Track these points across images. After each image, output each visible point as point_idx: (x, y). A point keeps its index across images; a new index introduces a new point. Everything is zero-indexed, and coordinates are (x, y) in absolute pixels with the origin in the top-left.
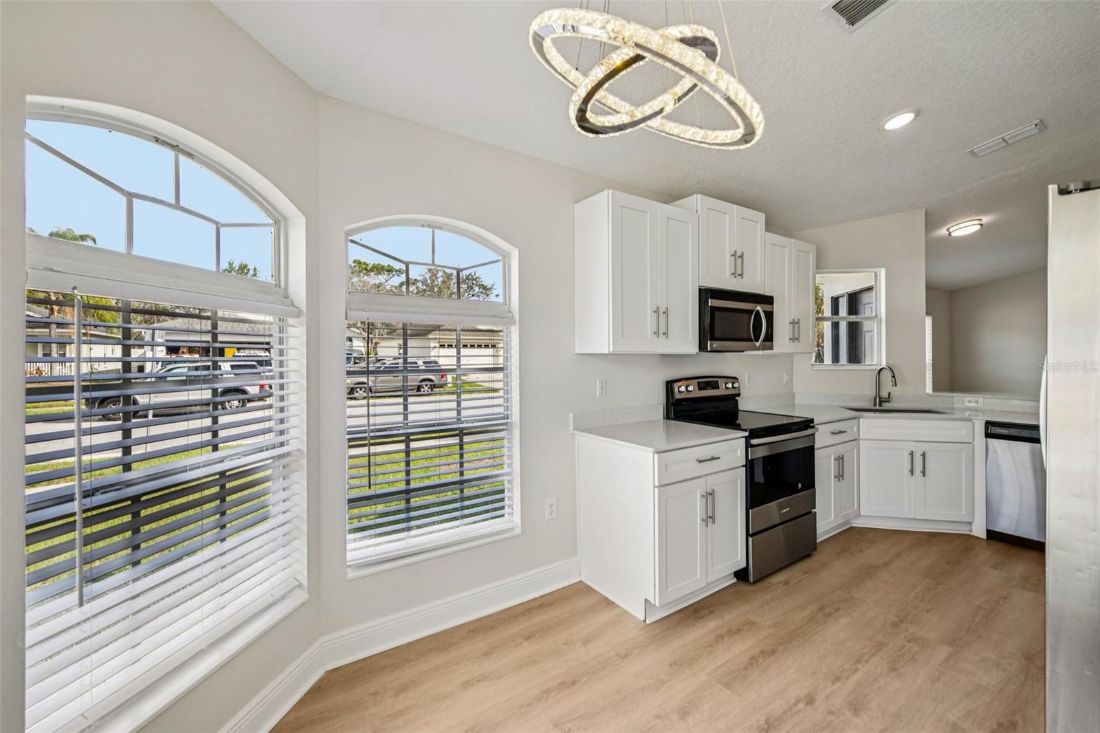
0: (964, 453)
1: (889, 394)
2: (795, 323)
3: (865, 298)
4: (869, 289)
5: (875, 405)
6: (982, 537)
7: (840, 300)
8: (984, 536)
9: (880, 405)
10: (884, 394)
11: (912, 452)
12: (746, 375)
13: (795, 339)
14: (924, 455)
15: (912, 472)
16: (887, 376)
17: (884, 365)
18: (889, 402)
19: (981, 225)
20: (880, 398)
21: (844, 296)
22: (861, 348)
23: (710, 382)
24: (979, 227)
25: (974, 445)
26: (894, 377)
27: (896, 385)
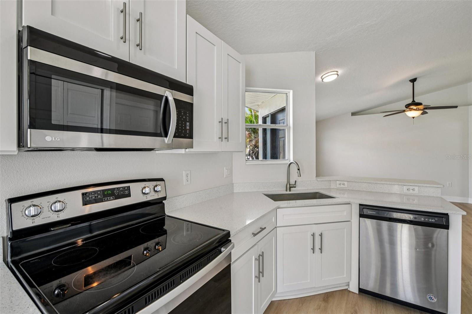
0: (346, 229)
1: (296, 182)
2: (224, 123)
3: (280, 116)
4: (283, 110)
5: (287, 190)
6: (355, 292)
7: (267, 119)
8: (356, 291)
9: (290, 190)
10: (292, 182)
11: (314, 234)
12: (184, 174)
13: (224, 138)
14: (321, 235)
15: (313, 249)
16: (294, 168)
17: (292, 161)
18: (295, 187)
19: (338, 75)
20: (290, 185)
21: (269, 116)
22: (278, 148)
23: (113, 189)
24: (336, 76)
25: (351, 222)
26: (299, 169)
27: (300, 176)
